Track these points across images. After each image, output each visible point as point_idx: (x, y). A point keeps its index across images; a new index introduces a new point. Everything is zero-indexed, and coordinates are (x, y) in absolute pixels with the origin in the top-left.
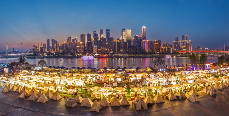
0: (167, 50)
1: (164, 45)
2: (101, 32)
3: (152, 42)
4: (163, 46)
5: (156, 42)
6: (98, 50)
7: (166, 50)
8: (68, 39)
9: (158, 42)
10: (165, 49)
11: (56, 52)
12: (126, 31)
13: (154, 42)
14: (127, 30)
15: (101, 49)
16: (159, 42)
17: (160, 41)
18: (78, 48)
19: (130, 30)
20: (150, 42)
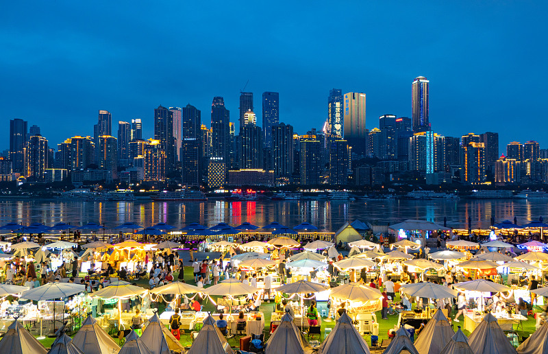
0: (529, 171)
1: (513, 152)
2: (246, 103)
3: (458, 140)
4: (510, 156)
5: (476, 140)
6: (227, 175)
7: (525, 171)
8: (96, 123)
9: (485, 138)
10: (520, 170)
11: (33, 178)
12: (345, 99)
13: (467, 141)
14: (349, 95)
16: (492, 139)
17: (496, 136)
18: (140, 163)
19: (363, 95)
20: (448, 139)
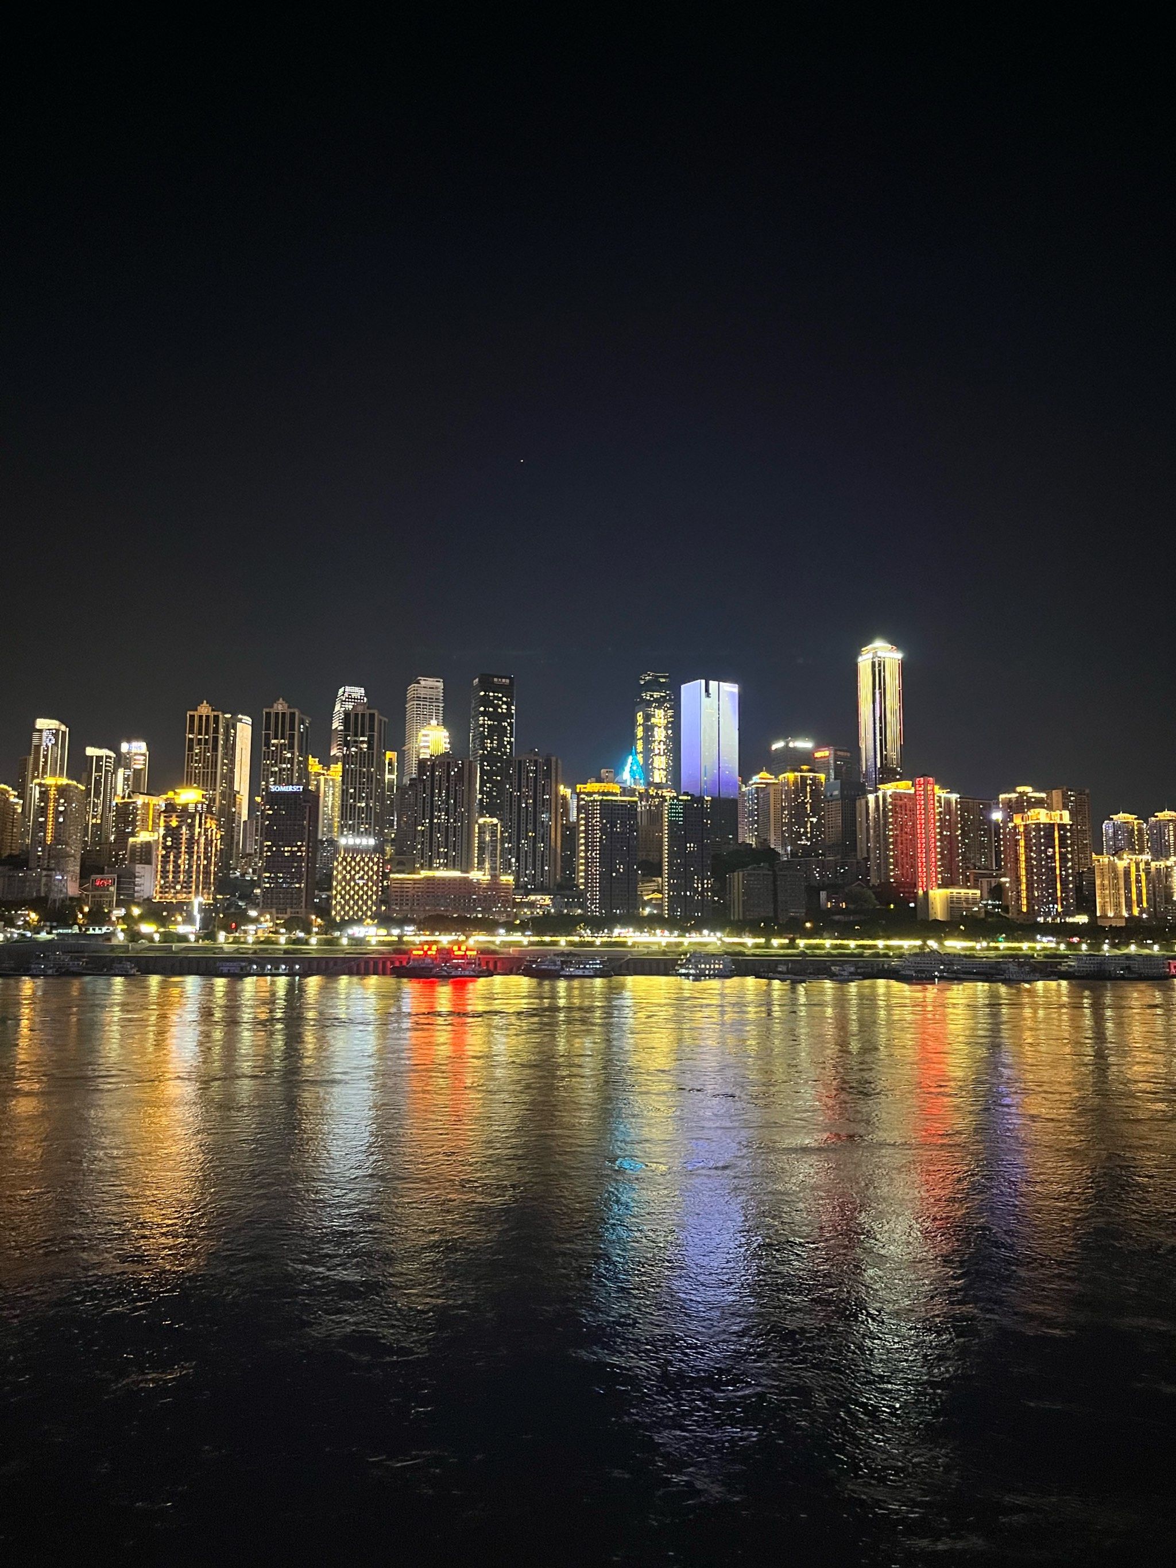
2: (424, 705)
6: (386, 886)
9: (1057, 800)
13: (1012, 809)
14: (696, 687)
15: (424, 874)
16: (1073, 805)
18: (145, 853)
